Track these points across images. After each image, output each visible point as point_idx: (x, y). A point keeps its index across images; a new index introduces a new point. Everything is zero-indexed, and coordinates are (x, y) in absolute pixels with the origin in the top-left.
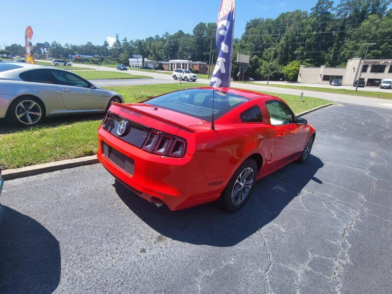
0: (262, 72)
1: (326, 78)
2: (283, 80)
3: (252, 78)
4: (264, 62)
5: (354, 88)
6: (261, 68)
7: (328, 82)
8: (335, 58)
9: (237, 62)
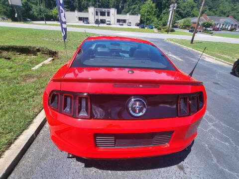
0: (35, 14)
1: (80, 19)
2: (54, 21)
3: (29, 18)
4: (34, 6)
5: (97, 25)
6: (33, 10)
7: (82, 22)
8: (80, 6)
9: (10, 4)
